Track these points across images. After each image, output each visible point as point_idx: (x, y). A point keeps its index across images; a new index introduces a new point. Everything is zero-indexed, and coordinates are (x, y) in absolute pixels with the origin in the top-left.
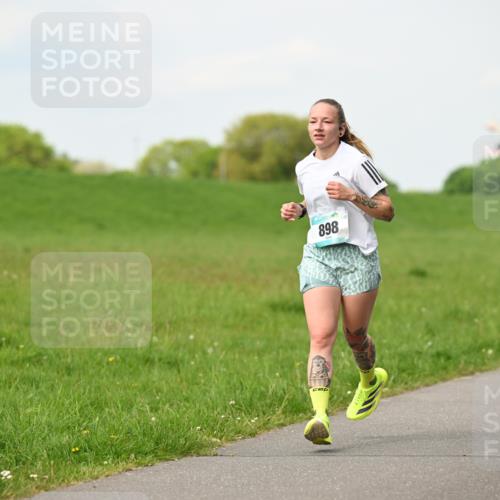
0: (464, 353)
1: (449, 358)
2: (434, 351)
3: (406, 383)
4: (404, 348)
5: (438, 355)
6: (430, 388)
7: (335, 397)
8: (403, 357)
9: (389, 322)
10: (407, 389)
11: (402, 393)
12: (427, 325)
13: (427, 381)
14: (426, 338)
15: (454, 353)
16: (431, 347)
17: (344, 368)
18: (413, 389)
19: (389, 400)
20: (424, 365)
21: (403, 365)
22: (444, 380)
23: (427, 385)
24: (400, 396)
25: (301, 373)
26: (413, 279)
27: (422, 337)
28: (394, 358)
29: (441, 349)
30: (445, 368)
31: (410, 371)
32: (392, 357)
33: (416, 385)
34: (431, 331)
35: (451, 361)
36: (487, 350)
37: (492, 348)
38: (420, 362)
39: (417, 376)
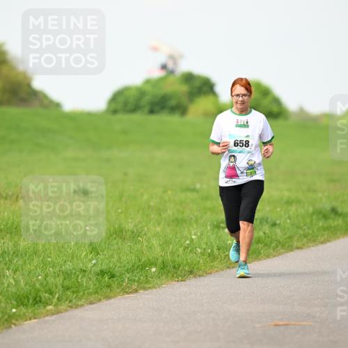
0: (127, 271)
1: (113, 276)
2: (98, 269)
3: (70, 301)
4: (69, 266)
5: (102, 273)
6: (95, 306)
8: (67, 275)
10: (71, 307)
11: (66, 311)
13: (92, 298)
14: (90, 256)
15: (117, 270)
16: (95, 264)
17: (8, 286)
18: (77, 306)
19: (54, 317)
20: (88, 283)
21: (67, 283)
22: (108, 298)
23: (91, 303)
24: (67, 314)
27: (86, 255)
28: (59, 275)
29: (104, 267)
30: (109, 286)
31: (75, 289)
32: (56, 275)
33: (80, 303)
34: (94, 250)
35: (115, 279)
36: (150, 268)
37: (156, 266)
38: (84, 280)
39: (81, 293)
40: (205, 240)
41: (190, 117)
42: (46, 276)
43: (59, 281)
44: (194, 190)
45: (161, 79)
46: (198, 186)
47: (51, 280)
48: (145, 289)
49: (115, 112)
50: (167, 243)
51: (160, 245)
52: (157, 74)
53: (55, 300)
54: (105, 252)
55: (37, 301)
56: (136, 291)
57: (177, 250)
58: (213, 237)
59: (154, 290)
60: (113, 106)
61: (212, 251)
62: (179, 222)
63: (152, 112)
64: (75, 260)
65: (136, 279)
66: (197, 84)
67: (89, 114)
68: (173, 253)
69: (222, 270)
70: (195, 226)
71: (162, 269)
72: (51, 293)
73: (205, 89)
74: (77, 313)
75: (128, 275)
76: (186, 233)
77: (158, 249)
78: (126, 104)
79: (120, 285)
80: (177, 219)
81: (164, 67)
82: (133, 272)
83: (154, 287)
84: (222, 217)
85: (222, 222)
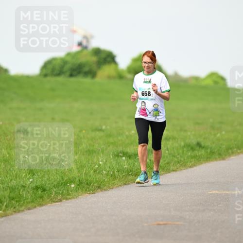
0: (54, 186)
1: (44, 190)
2: (34, 185)
3: (14, 208)
4: (13, 183)
5: (37, 188)
6: (32, 211)
8: (12, 189)
9: (3, 165)
10: (15, 212)
11: (12, 214)
13: (30, 206)
14: (28, 176)
15: (47, 186)
16: (31, 182)
18: (19, 211)
20: (27, 195)
21: (12, 195)
22: (41, 205)
23: (29, 209)
24: (12, 216)
27: (26, 176)
29: (38, 184)
30: (41, 197)
31: (18, 199)
32: (5, 189)
33: (21, 209)
34: (31, 172)
35: (45, 192)
36: (70, 185)
37: (74, 183)
38: (24, 193)
39: (22, 202)
40: (109, 165)
41: (98, 79)
43: (7, 193)
44: (101, 130)
45: (78, 53)
46: (104, 127)
48: (67, 199)
49: (46, 75)
50: (82, 167)
51: (77, 169)
52: (76, 49)
53: (4, 207)
54: (39, 173)
56: (60, 201)
57: (89, 172)
58: (114, 163)
59: (73, 200)
60: (45, 71)
61: (114, 172)
62: (90, 152)
63: (71, 75)
64: (18, 179)
65: (61, 192)
66: (103, 56)
67: (28, 77)
68: (86, 174)
69: (121, 186)
70: (102, 155)
71: (78, 185)
72: (1, 202)
73: (109, 59)
74: (19, 216)
75: (55, 190)
76: (95, 160)
77: (76, 171)
78: (53, 70)
79: (49, 196)
80: (89, 150)
81: (80, 44)
82: (58, 187)
83: (73, 198)
84: (120, 149)
85: (120, 153)
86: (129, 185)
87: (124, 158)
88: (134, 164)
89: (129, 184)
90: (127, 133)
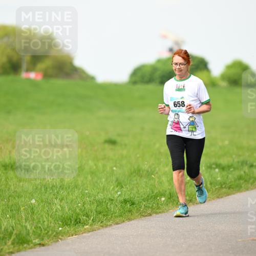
0: (144, 200)
1: (133, 204)
2: (122, 199)
3: (102, 222)
4: (100, 196)
5: (125, 201)
6: (120, 225)
7: (50, 233)
8: (100, 203)
9: (89, 178)
10: (102, 226)
11: (99, 229)
12: (117, 180)
13: (117, 220)
14: (116, 189)
15: (136, 200)
16: (120, 195)
17: (56, 211)
18: (107, 226)
19: (90, 234)
20: (115, 208)
21: (99, 209)
22: (130, 220)
23: (117, 224)
24: (99, 231)
25: (25, 215)
26: (106, 146)
27: (113, 189)
29: (127, 197)
30: (130, 211)
31: (105, 213)
32: (91, 203)
33: (109, 223)
34: (120, 184)
35: (134, 206)
36: (160, 198)
37: (165, 197)
38: (112, 206)
39: (110, 217)
42: (84, 203)
43: (94, 207)
45: (169, 59)
47: (87, 206)
48: (156, 213)
49: (135, 83)
51: (168, 181)
52: (166, 55)
53: (90, 221)
54: (128, 186)
55: (78, 222)
56: (150, 215)
59: (163, 214)
60: (134, 79)
63: (162, 82)
64: (105, 192)
65: (150, 206)
66: (195, 62)
67: (116, 85)
69: (214, 199)
71: (169, 198)
72: (88, 216)
73: (201, 66)
74: (106, 230)
75: (144, 203)
77: (167, 184)
78: (143, 77)
79: (138, 210)
81: (171, 50)
82: (148, 201)
83: (163, 212)
84: (213, 160)
85: (213, 164)
86: (222, 199)
87: (217, 170)
88: (228, 176)
89: (222, 197)
90: (220, 144)
